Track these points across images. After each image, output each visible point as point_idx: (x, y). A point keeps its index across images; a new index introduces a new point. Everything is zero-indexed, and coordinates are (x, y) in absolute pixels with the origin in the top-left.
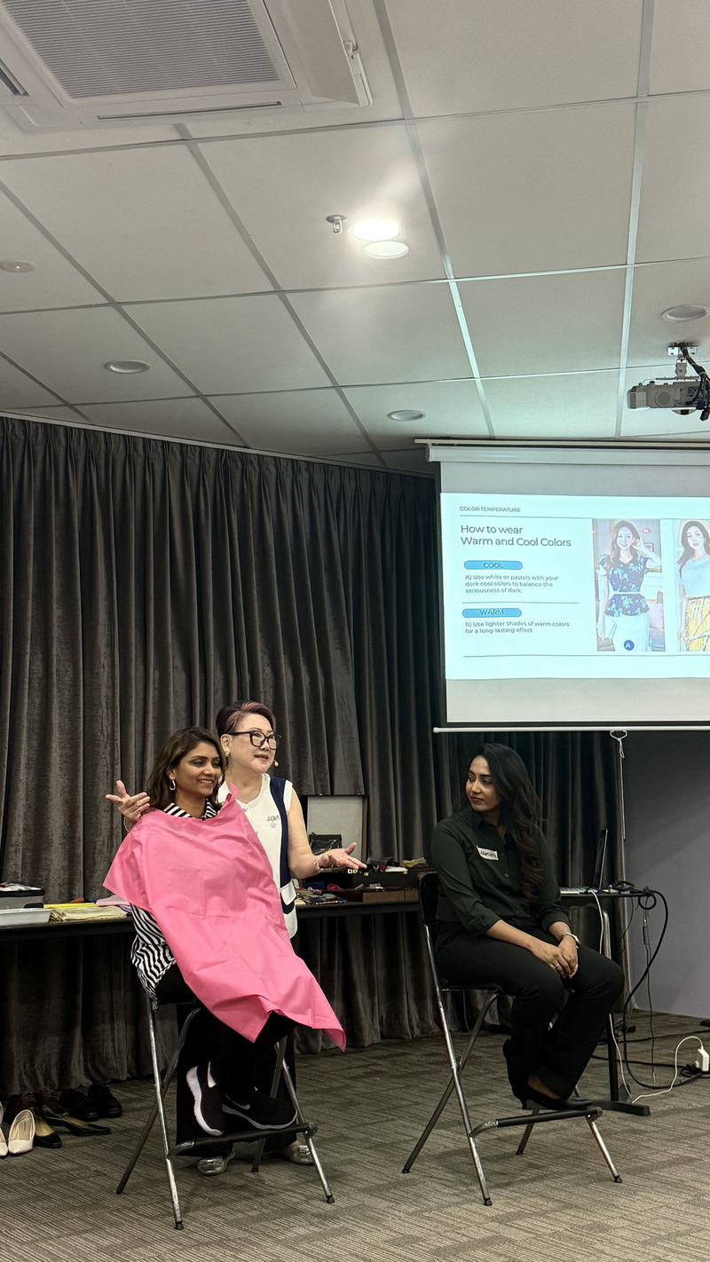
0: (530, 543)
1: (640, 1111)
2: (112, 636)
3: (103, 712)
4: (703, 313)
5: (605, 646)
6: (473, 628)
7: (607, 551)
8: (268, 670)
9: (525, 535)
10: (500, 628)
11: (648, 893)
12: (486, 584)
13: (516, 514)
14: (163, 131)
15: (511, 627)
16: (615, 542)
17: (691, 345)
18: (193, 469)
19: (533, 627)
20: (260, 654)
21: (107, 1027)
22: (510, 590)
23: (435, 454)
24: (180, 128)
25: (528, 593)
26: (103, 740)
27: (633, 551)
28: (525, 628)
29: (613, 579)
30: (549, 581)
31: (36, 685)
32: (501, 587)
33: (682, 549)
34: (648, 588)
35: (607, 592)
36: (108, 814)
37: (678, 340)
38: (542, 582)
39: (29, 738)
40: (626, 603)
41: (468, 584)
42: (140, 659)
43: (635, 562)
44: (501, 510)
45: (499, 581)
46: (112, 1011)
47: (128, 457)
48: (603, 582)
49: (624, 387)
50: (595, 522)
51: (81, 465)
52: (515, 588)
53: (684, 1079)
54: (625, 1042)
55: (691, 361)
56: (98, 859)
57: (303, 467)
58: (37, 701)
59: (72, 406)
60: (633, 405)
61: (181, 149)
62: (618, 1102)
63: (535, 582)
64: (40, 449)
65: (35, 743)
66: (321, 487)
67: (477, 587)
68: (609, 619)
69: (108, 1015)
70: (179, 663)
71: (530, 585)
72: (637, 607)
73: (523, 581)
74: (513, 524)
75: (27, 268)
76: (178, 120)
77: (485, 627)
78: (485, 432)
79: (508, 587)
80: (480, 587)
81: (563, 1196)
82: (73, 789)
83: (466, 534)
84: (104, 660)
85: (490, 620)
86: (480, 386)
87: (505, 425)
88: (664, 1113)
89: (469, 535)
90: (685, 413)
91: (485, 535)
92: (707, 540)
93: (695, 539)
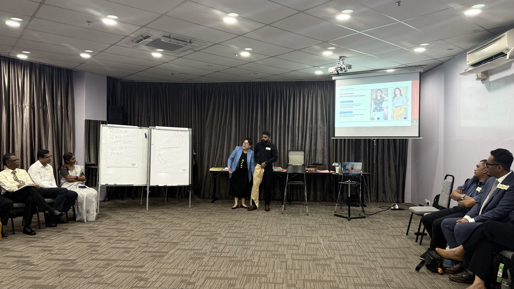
0: (355, 96)
6: (342, 116)
7: (374, 97)
9: (355, 94)
10: (348, 116)
12: (345, 106)
13: (353, 90)
15: (350, 116)
16: (376, 94)
22: (350, 107)
23: (334, 78)
25: (354, 108)
27: (381, 96)
28: (354, 116)
29: (375, 103)
32: (348, 107)
33: (394, 95)
34: (384, 105)
35: (373, 106)
38: (358, 105)
40: (378, 109)
41: (341, 106)
43: (381, 99)
44: (349, 89)
45: (348, 105)
48: (373, 104)
50: (372, 90)
67: (343, 107)
71: (355, 106)
72: (381, 109)
73: (353, 105)
74: (352, 92)
77: (344, 116)
85: (346, 114)
89: (341, 96)
91: (345, 95)
92: (401, 92)
93: (398, 92)
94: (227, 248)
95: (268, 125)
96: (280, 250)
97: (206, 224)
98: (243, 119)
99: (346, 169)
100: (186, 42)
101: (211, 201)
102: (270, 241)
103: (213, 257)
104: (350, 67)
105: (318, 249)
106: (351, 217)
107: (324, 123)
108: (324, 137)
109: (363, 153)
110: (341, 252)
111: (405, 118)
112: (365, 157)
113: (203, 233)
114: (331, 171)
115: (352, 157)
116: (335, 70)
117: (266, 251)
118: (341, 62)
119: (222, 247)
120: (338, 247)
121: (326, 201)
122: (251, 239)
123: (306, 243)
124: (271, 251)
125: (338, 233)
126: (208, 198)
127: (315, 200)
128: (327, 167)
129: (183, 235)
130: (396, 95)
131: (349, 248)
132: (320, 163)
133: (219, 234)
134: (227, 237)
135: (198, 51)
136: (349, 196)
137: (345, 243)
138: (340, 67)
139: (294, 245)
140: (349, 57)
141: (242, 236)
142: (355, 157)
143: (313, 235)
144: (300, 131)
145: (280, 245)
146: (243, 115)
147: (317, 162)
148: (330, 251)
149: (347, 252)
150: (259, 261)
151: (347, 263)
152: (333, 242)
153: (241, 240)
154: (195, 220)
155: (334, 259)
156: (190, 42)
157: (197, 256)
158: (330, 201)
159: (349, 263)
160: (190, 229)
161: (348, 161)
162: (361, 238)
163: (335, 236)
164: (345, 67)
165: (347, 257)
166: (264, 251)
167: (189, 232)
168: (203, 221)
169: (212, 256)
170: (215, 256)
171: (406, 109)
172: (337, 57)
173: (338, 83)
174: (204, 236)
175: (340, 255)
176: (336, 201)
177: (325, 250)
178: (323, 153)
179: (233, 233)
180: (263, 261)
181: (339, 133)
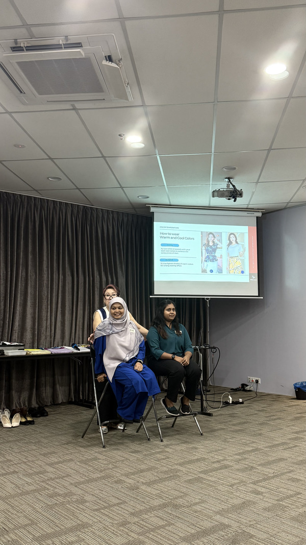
0: (181, 238)
1: (210, 415)
2: (48, 264)
3: (45, 288)
4: (235, 169)
5: (204, 271)
6: (163, 265)
7: (205, 242)
8: (98, 277)
9: (180, 236)
10: (172, 265)
11: (214, 348)
13: (177, 229)
14: (68, 106)
15: (175, 265)
16: (208, 239)
17: (232, 178)
18: (75, 211)
19: (182, 265)
20: (95, 272)
21: (44, 388)
22: (175, 253)
23: (152, 210)
24: (73, 105)
25: (180, 254)
26: (44, 297)
27: (213, 242)
28: (179, 265)
29: (207, 250)
30: (187, 251)
31: (23, 280)
32: (172, 252)
33: (228, 242)
34: (218, 253)
35: (205, 254)
36: (45, 321)
37: (228, 177)
38: (185, 251)
39: (21, 296)
40: (211, 258)
41: (162, 251)
42: (57, 272)
43: (214, 245)
44: (173, 228)
45: (172, 250)
46: (45, 384)
47: (54, 207)
48: (204, 251)
49: (211, 191)
50: (202, 233)
51: (39, 210)
52: (177, 252)
53: (224, 406)
54: (206, 395)
55: (231, 183)
56: (42, 335)
57: (110, 212)
58: (23, 285)
59: (36, 191)
60: (213, 196)
61: (73, 112)
62: (203, 412)
63: (183, 251)
64: (26, 204)
65: (22, 298)
66: (116, 219)
68: (206, 263)
69: (44, 385)
70: (69, 273)
71: (181, 252)
72: (214, 259)
73: (179, 250)
74: (176, 232)
75: (23, 147)
76: (72, 103)
77: (167, 265)
78: (168, 203)
80: (165, 252)
81: (184, 439)
82: (34, 313)
83: (161, 235)
84: (45, 272)
85: (169, 262)
86: (166, 188)
87: (174, 201)
88: (217, 416)
89: (163, 235)
90: (229, 199)
91: (168, 236)
92: (236, 239)
93: (232, 239)
111: (243, 272)
130: (231, 243)
171: (243, 261)
181: (160, 290)
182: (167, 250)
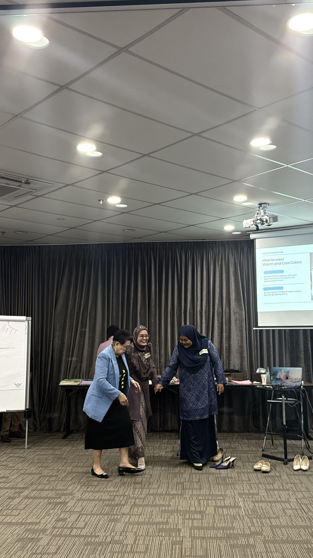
0: (287, 263)
6: (267, 294)
9: (285, 261)
10: (276, 293)
12: (271, 279)
13: (282, 253)
15: (280, 293)
19: (288, 293)
22: (279, 280)
23: (252, 236)
25: (286, 281)
28: (284, 293)
30: (294, 276)
32: (276, 280)
38: (291, 277)
41: (265, 279)
44: (276, 253)
45: (276, 277)
50: (311, 254)
52: (281, 279)
63: (288, 277)
67: (268, 280)
71: (287, 278)
73: (284, 277)
74: (281, 257)
77: (270, 294)
79: (279, 279)
80: (269, 280)
85: (273, 291)
89: (265, 262)
91: (271, 262)
94: (83, 519)
95: (153, 309)
96: (170, 521)
97: (51, 476)
98: (114, 301)
99: (277, 379)
100: (21, 182)
101: (61, 435)
102: (156, 505)
103: (58, 536)
104: (275, 219)
105: (234, 518)
106: (288, 458)
107: (240, 305)
108: (242, 327)
109: (303, 353)
110: (272, 520)
112: (306, 358)
113: (44, 494)
114: (255, 382)
115: (286, 358)
116: (252, 223)
117: (149, 523)
118: (262, 211)
119: (74, 517)
120: (268, 513)
121: (249, 432)
122: (123, 502)
123: (216, 507)
124: (157, 524)
125: (268, 487)
126: (58, 431)
127: (231, 430)
128: (248, 375)
129: (9, 498)
131: (285, 513)
132: (237, 369)
133: (71, 494)
134: (84, 500)
135: (41, 196)
136: (284, 423)
137: (279, 505)
138: (260, 219)
139: (196, 512)
140: (273, 205)
141: (108, 497)
142: (291, 359)
143: (228, 492)
144: (204, 318)
145: (172, 512)
146: (114, 295)
147: (232, 367)
148: (254, 520)
149: (283, 521)
150: (135, 543)
151: (283, 542)
152: (260, 504)
153: (107, 505)
154: (33, 469)
155: (262, 535)
156: (27, 183)
157: (30, 536)
158: (255, 432)
159: (287, 541)
160: (22, 486)
161: (281, 365)
162: (306, 495)
163: (263, 493)
164: (268, 218)
165: (283, 530)
166: (143, 523)
167: (19, 491)
168: (46, 472)
169: (56, 536)
170: (60, 535)
172: (254, 204)
173: (258, 243)
174: (45, 498)
175: (272, 527)
176: (264, 432)
177: (246, 518)
178: (242, 353)
179: (93, 492)
180: (141, 542)
181: (264, 321)
182: (271, 277)
